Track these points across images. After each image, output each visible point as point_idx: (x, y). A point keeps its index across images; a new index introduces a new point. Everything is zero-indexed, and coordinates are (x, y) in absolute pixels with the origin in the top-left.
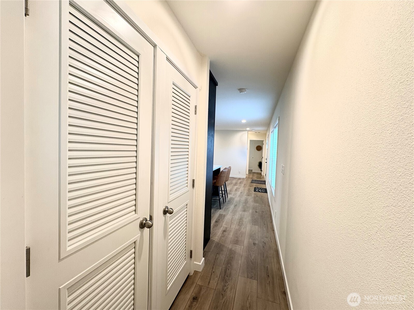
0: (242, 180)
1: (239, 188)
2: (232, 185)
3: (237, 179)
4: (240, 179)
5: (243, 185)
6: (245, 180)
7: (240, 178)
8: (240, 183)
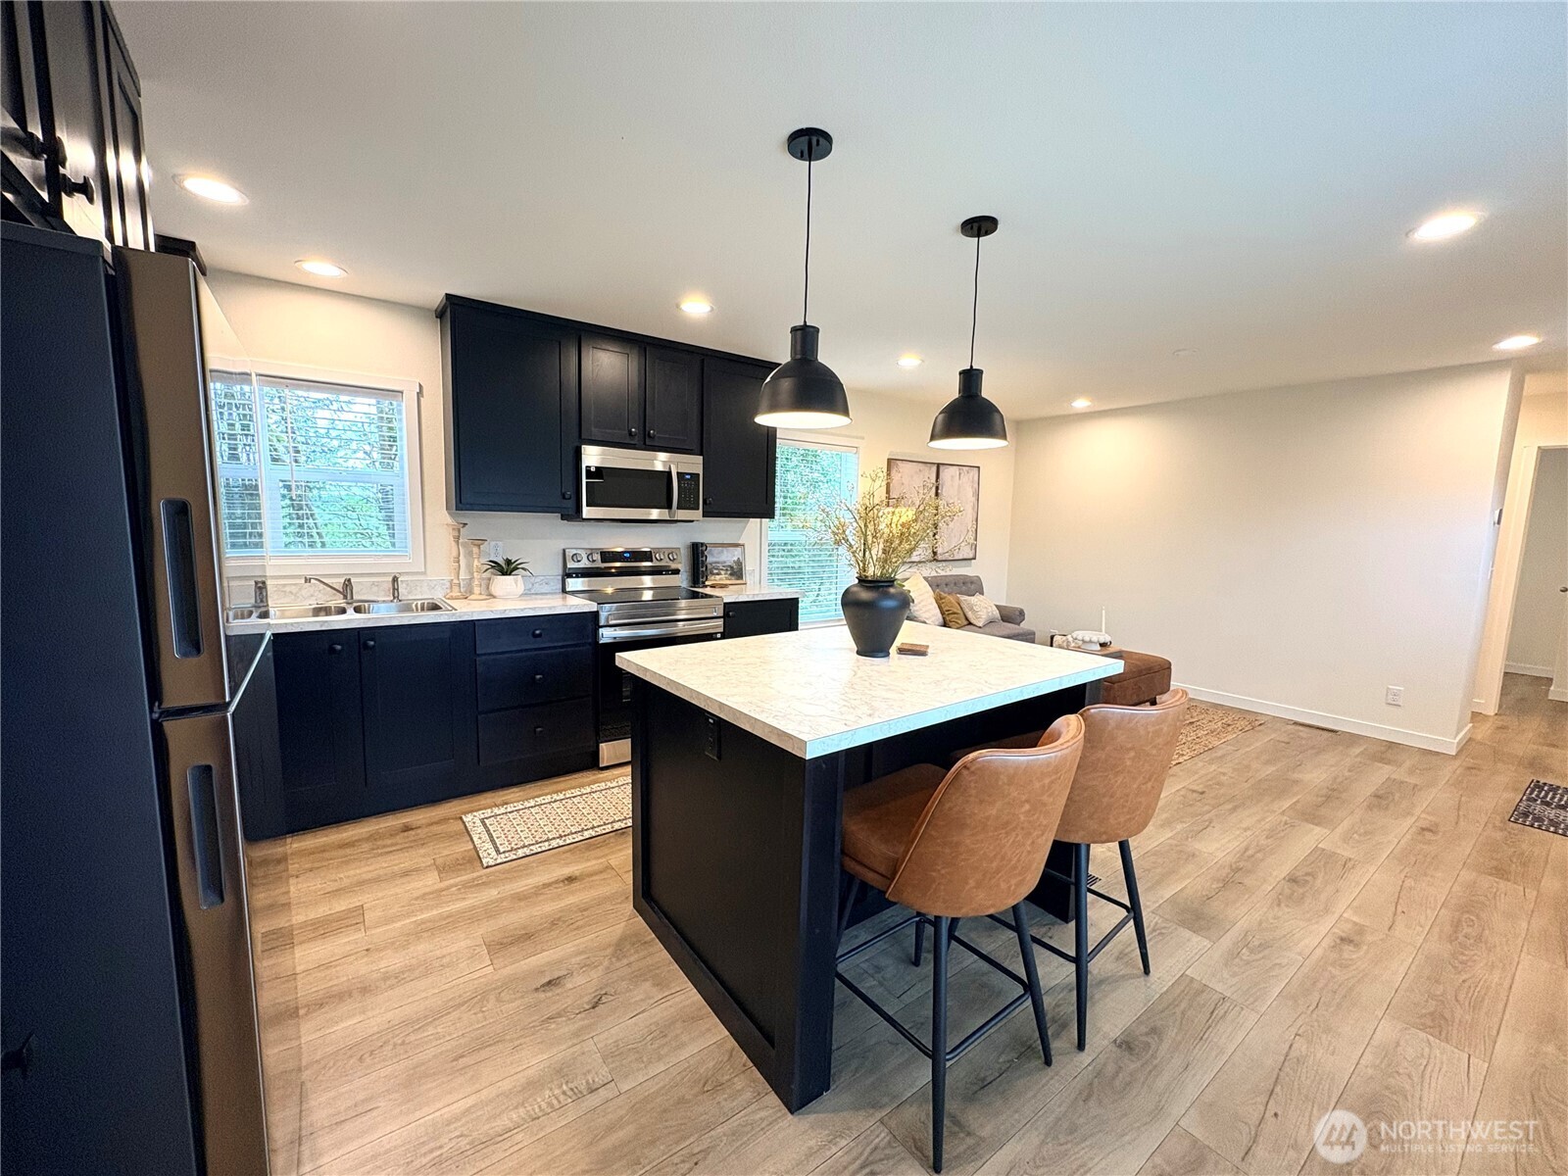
0: (1411, 772)
1: (1347, 865)
2: (1286, 804)
3: (1357, 750)
4: (1387, 751)
5: (1398, 831)
6: (1448, 772)
7: (1391, 745)
8: (1381, 800)
